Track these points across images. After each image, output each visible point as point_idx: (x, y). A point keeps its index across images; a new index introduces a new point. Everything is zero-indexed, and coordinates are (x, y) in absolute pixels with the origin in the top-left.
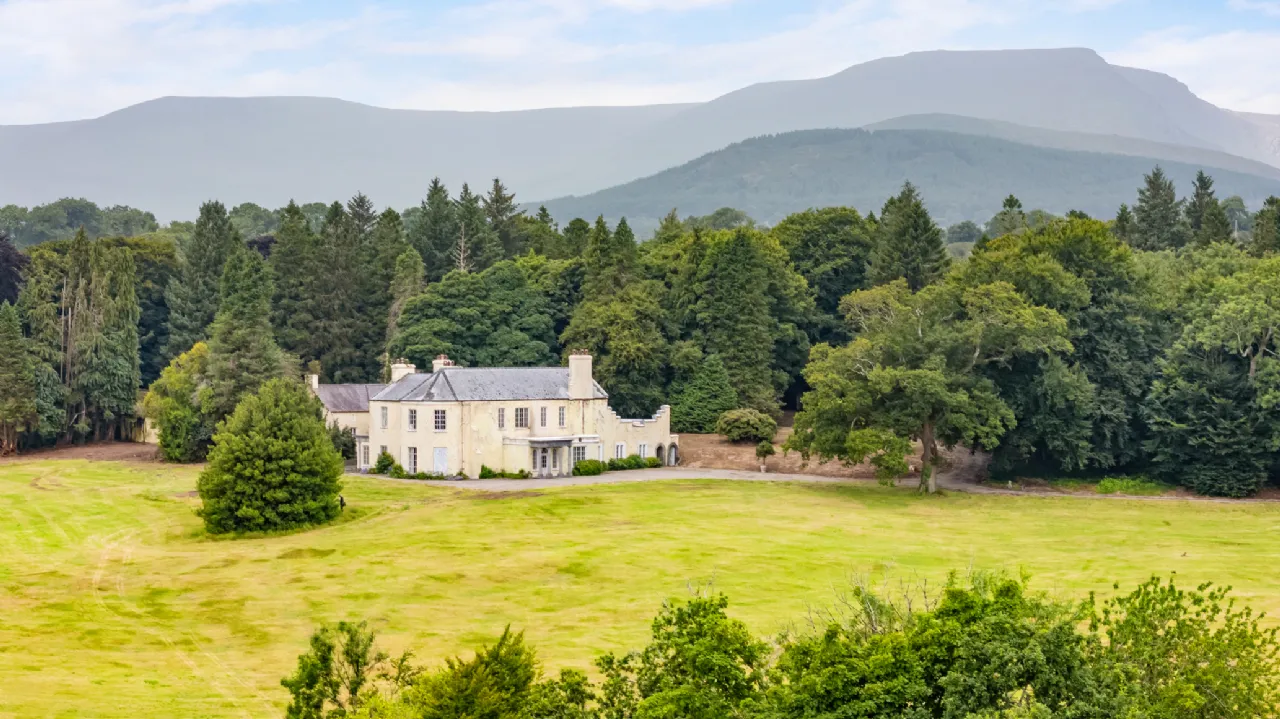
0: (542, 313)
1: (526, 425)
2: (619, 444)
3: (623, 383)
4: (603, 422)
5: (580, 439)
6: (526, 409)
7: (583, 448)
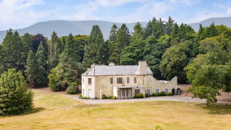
0: (160, 51)
1: (121, 83)
2: (158, 88)
3: (174, 70)
4: (151, 82)
5: (137, 87)
6: (121, 78)
7: (139, 90)
